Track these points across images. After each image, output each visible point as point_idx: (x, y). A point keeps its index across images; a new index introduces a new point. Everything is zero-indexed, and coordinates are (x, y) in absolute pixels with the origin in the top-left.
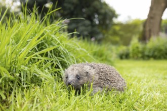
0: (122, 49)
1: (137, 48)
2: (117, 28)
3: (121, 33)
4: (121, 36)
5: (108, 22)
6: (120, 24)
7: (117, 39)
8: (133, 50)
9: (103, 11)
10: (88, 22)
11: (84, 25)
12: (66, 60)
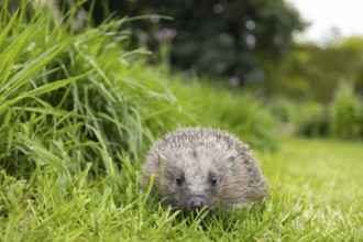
0: (311, 111)
1: (351, 109)
2: (303, 58)
3: (313, 70)
4: (313, 79)
5: (278, 40)
6: (311, 49)
7: (302, 84)
8: (340, 115)
9: (266, 13)
10: (226, 39)
11: (218, 47)
12: (116, 121)
